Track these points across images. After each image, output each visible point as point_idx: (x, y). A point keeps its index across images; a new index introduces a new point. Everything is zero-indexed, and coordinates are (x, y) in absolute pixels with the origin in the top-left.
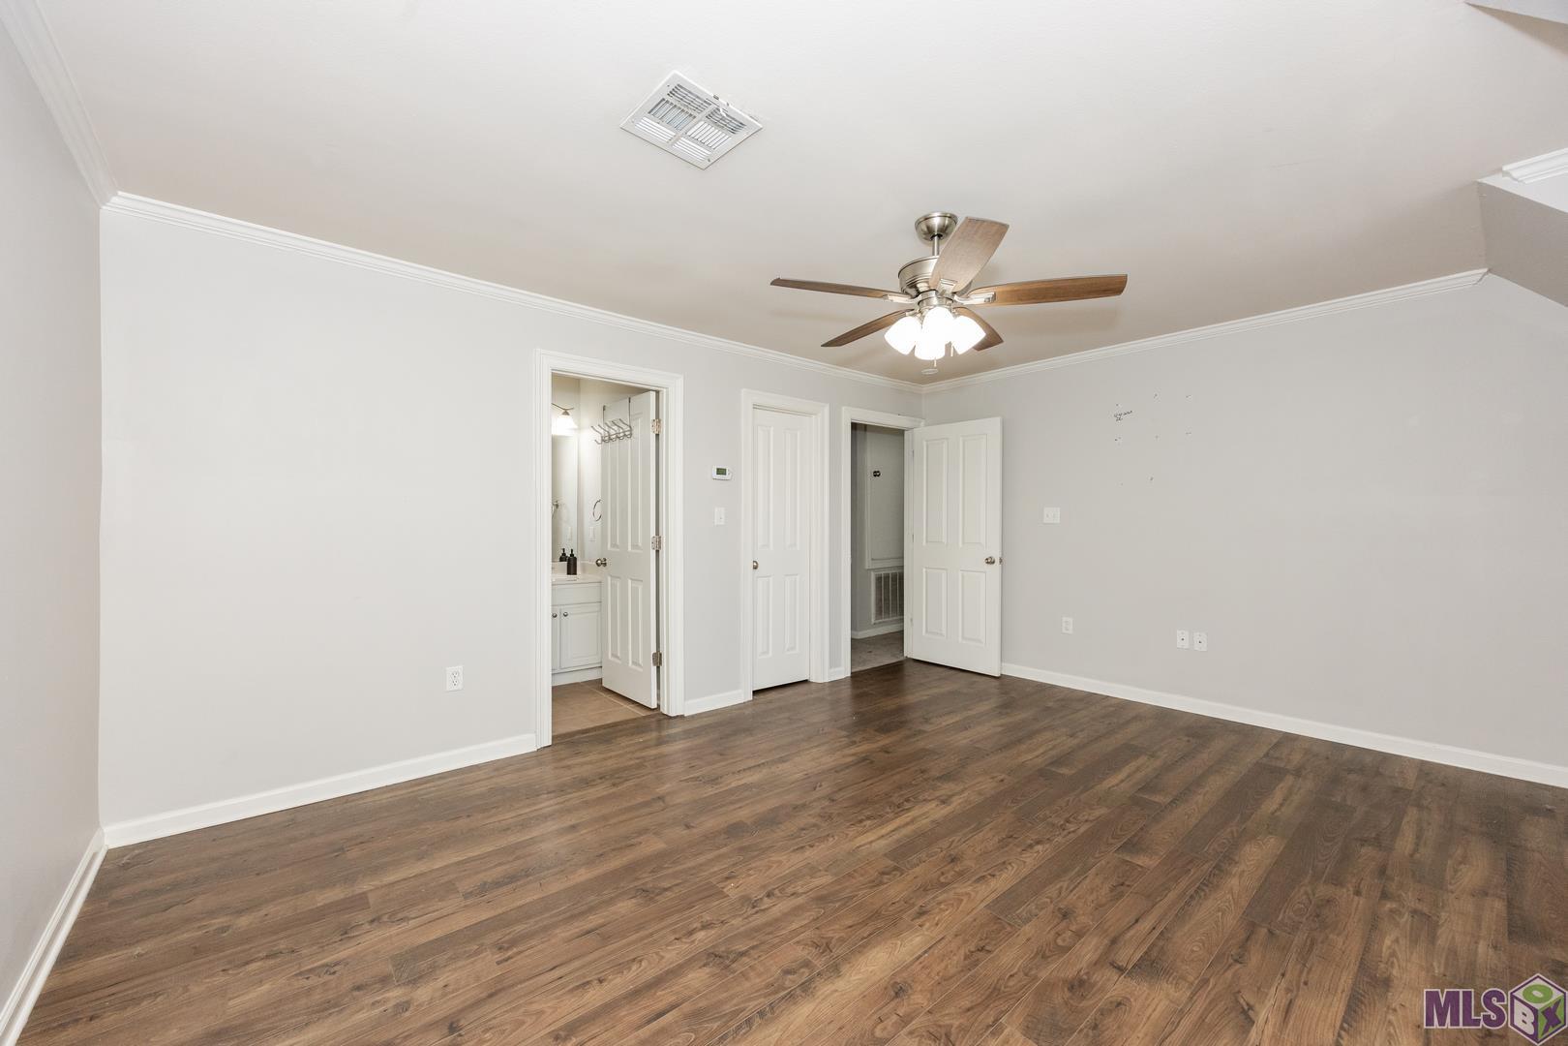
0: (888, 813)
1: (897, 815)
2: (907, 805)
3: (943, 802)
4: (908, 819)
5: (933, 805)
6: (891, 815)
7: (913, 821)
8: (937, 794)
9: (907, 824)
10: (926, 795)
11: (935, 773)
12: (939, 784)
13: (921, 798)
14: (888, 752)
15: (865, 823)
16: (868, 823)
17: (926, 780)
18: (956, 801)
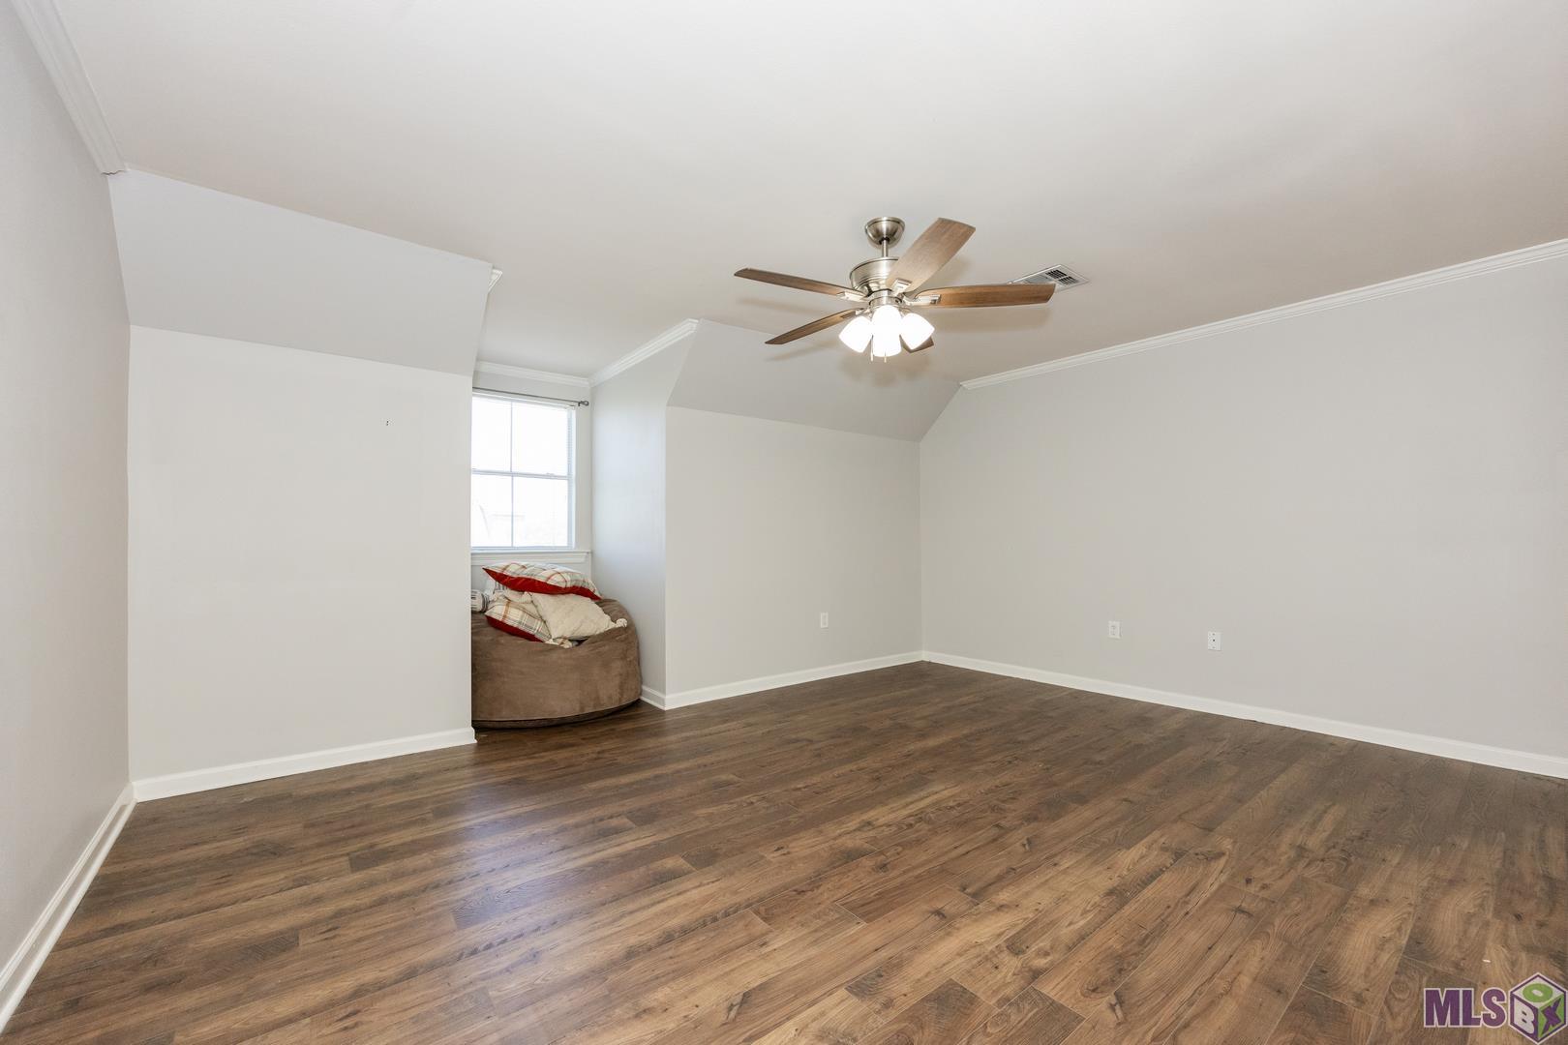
0: (933, 813)
1: (922, 811)
2: (911, 820)
3: (869, 823)
4: (911, 807)
5: (882, 821)
6: (929, 810)
7: (907, 805)
8: (872, 834)
9: (912, 803)
10: (887, 831)
11: (868, 863)
12: (866, 846)
13: (894, 829)
14: (938, 913)
15: (955, 803)
16: (951, 804)
17: (881, 853)
18: (853, 824)
